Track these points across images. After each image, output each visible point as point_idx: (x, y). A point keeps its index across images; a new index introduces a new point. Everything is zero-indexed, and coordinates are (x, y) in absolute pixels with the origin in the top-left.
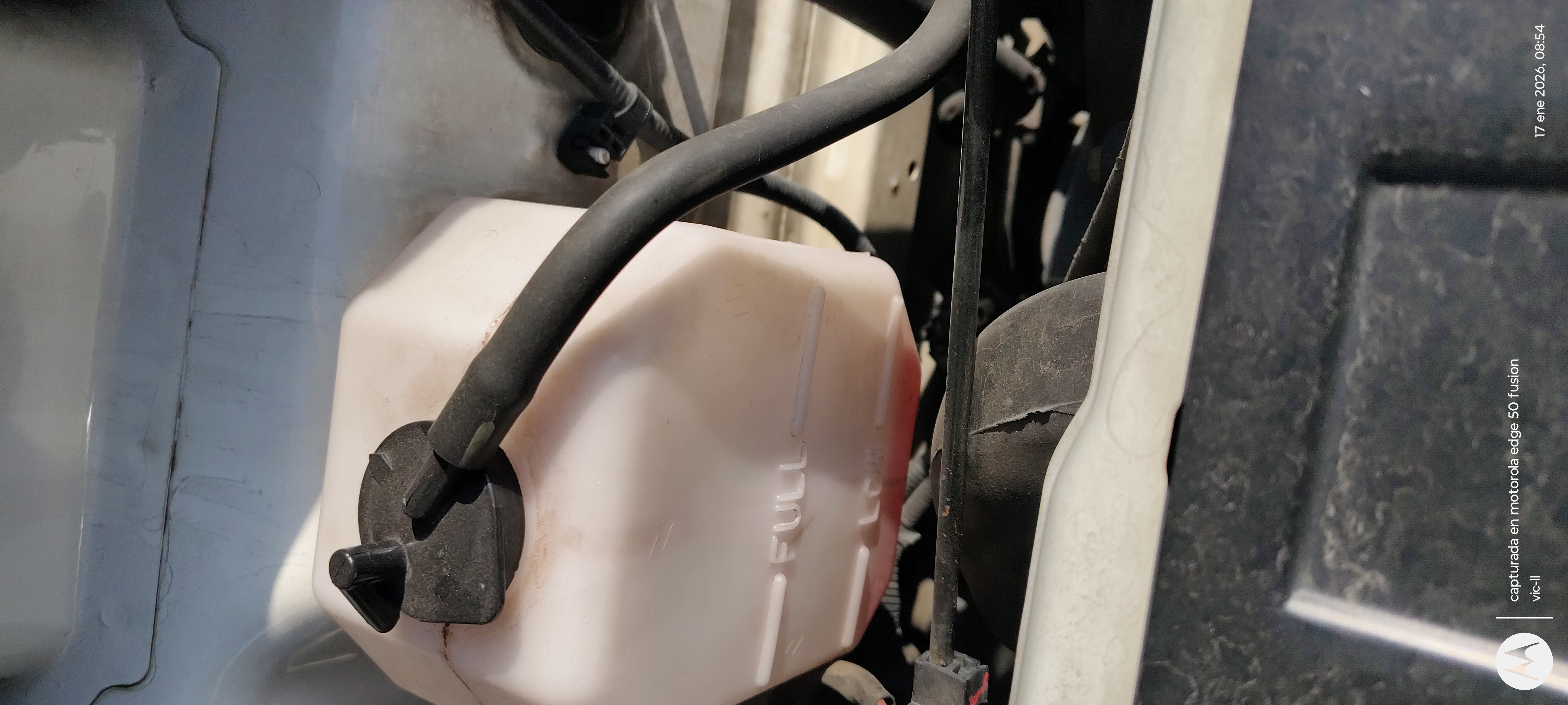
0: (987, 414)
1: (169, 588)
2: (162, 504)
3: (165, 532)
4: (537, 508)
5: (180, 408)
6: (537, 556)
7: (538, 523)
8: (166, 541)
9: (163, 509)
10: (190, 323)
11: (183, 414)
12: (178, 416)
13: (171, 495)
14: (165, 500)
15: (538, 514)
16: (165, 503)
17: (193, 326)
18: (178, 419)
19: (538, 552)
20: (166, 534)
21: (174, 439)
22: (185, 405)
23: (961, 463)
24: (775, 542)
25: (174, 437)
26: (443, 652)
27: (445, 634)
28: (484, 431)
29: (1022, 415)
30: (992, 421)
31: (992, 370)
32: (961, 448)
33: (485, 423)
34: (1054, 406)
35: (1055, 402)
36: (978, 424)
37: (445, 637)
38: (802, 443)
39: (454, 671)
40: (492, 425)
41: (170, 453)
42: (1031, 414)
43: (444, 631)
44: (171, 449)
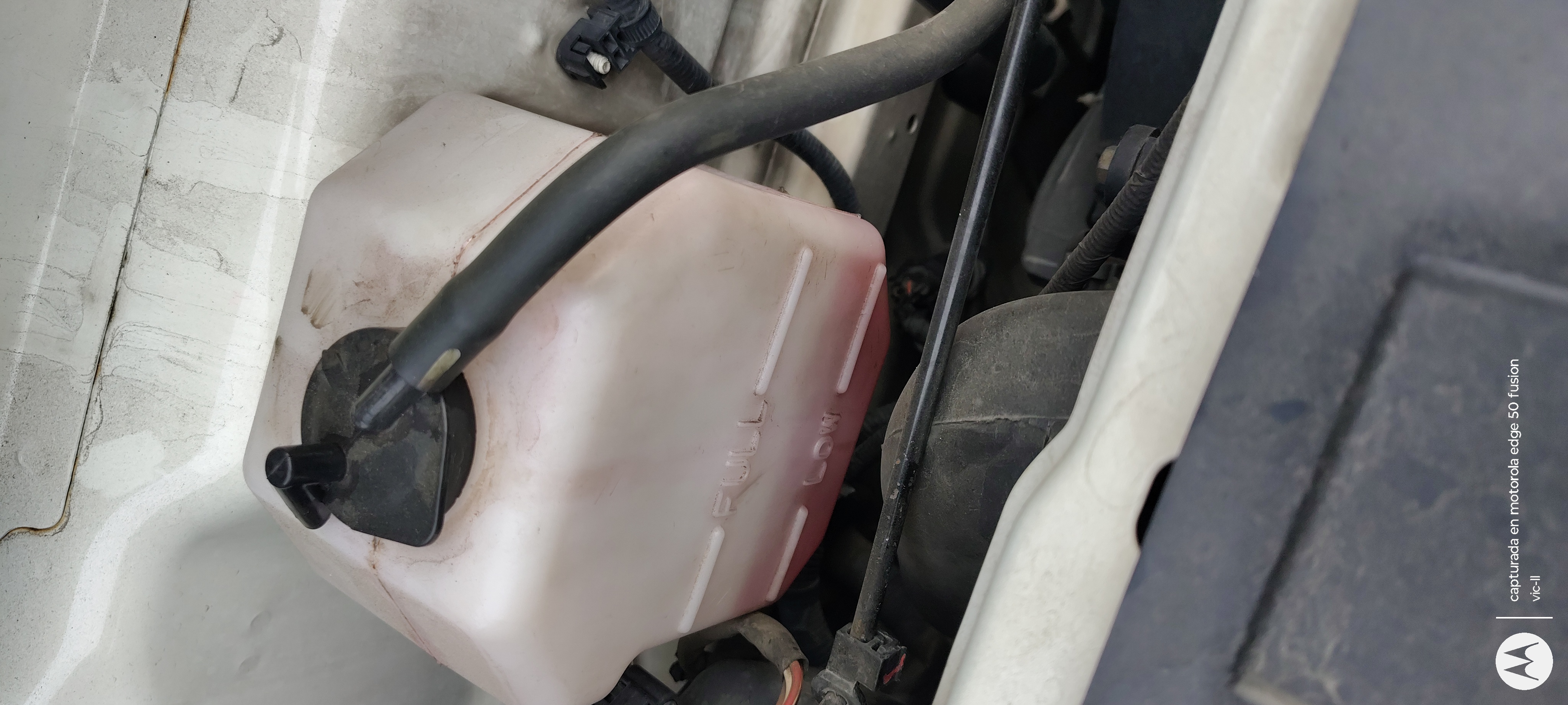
0: (953, 408)
1: (93, 439)
2: (95, 352)
3: (95, 383)
4: (490, 439)
5: (125, 258)
6: (482, 485)
7: (488, 452)
8: (95, 391)
9: (97, 358)
10: (146, 173)
11: (129, 266)
12: (122, 266)
13: (107, 347)
14: (99, 350)
15: (489, 443)
16: (98, 353)
17: (150, 174)
18: (122, 269)
19: (484, 481)
20: (97, 384)
21: (115, 290)
22: (133, 258)
23: (918, 451)
24: (720, 495)
25: (116, 287)
26: (371, 561)
27: (375, 543)
28: (448, 358)
29: (990, 418)
30: (957, 416)
31: (967, 366)
32: (922, 437)
33: (450, 351)
34: (1024, 417)
35: (1026, 413)
36: (942, 416)
37: (375, 547)
38: (763, 402)
39: (379, 580)
40: (457, 354)
41: (110, 303)
42: (999, 419)
43: (374, 540)
44: (110, 299)
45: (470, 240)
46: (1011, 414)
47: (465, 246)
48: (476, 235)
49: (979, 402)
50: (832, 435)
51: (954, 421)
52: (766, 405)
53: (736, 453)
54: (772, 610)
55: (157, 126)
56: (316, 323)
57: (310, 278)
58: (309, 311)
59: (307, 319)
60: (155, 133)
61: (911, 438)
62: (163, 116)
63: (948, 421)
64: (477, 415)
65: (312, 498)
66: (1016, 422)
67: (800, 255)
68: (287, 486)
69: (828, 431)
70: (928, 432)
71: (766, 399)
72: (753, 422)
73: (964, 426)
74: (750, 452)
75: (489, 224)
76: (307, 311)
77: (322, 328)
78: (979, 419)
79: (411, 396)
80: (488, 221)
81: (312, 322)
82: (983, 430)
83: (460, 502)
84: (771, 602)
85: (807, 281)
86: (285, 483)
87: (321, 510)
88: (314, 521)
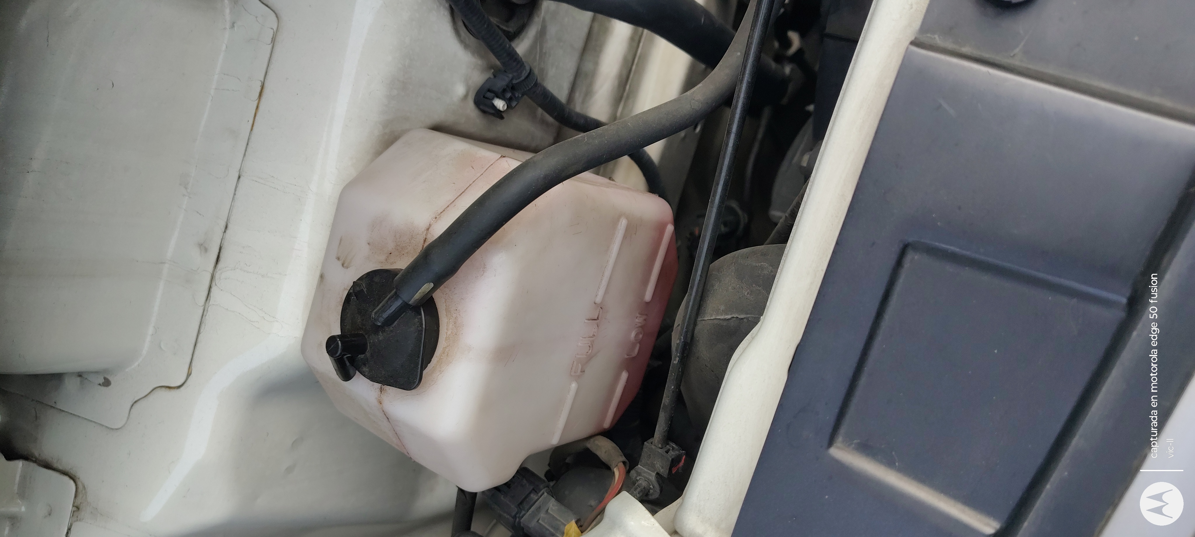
2: (207, 285)
3: (207, 300)
4: (447, 330)
5: (226, 227)
6: (443, 356)
7: (446, 338)
8: (207, 303)
11: (227, 231)
13: (215, 278)
14: (210, 281)
15: (447, 333)
16: (209, 283)
18: (224, 235)
19: (444, 354)
21: (220, 246)
22: (230, 226)
23: (689, 336)
24: (575, 363)
25: (221, 244)
26: (379, 400)
27: (381, 389)
28: (427, 287)
29: (729, 317)
30: (711, 316)
31: (716, 287)
32: (691, 328)
33: (428, 283)
34: (745, 316)
35: (747, 314)
36: (703, 316)
37: (381, 392)
38: (600, 308)
39: (383, 411)
40: (432, 285)
41: (217, 253)
42: (733, 317)
43: (381, 388)
44: (218, 251)
45: (434, 220)
46: (740, 315)
47: (431, 223)
48: (437, 217)
49: (722, 307)
50: (642, 327)
51: (709, 318)
52: (601, 310)
53: (584, 338)
54: (607, 434)
55: (246, 150)
56: (345, 265)
57: (341, 240)
58: (341, 259)
59: (339, 263)
60: (245, 155)
61: (685, 328)
62: (249, 144)
63: (706, 319)
64: (440, 317)
65: (348, 364)
66: (742, 319)
67: (620, 223)
68: (338, 356)
69: (640, 325)
70: (695, 324)
71: (601, 307)
72: (594, 320)
73: (716, 322)
74: (592, 337)
75: (444, 210)
76: (339, 259)
77: (348, 269)
78: (722, 317)
79: (405, 307)
80: (443, 209)
81: (343, 265)
82: (725, 323)
83: (430, 366)
84: (605, 429)
85: (625, 237)
86: (338, 355)
87: (351, 372)
88: (346, 376)
